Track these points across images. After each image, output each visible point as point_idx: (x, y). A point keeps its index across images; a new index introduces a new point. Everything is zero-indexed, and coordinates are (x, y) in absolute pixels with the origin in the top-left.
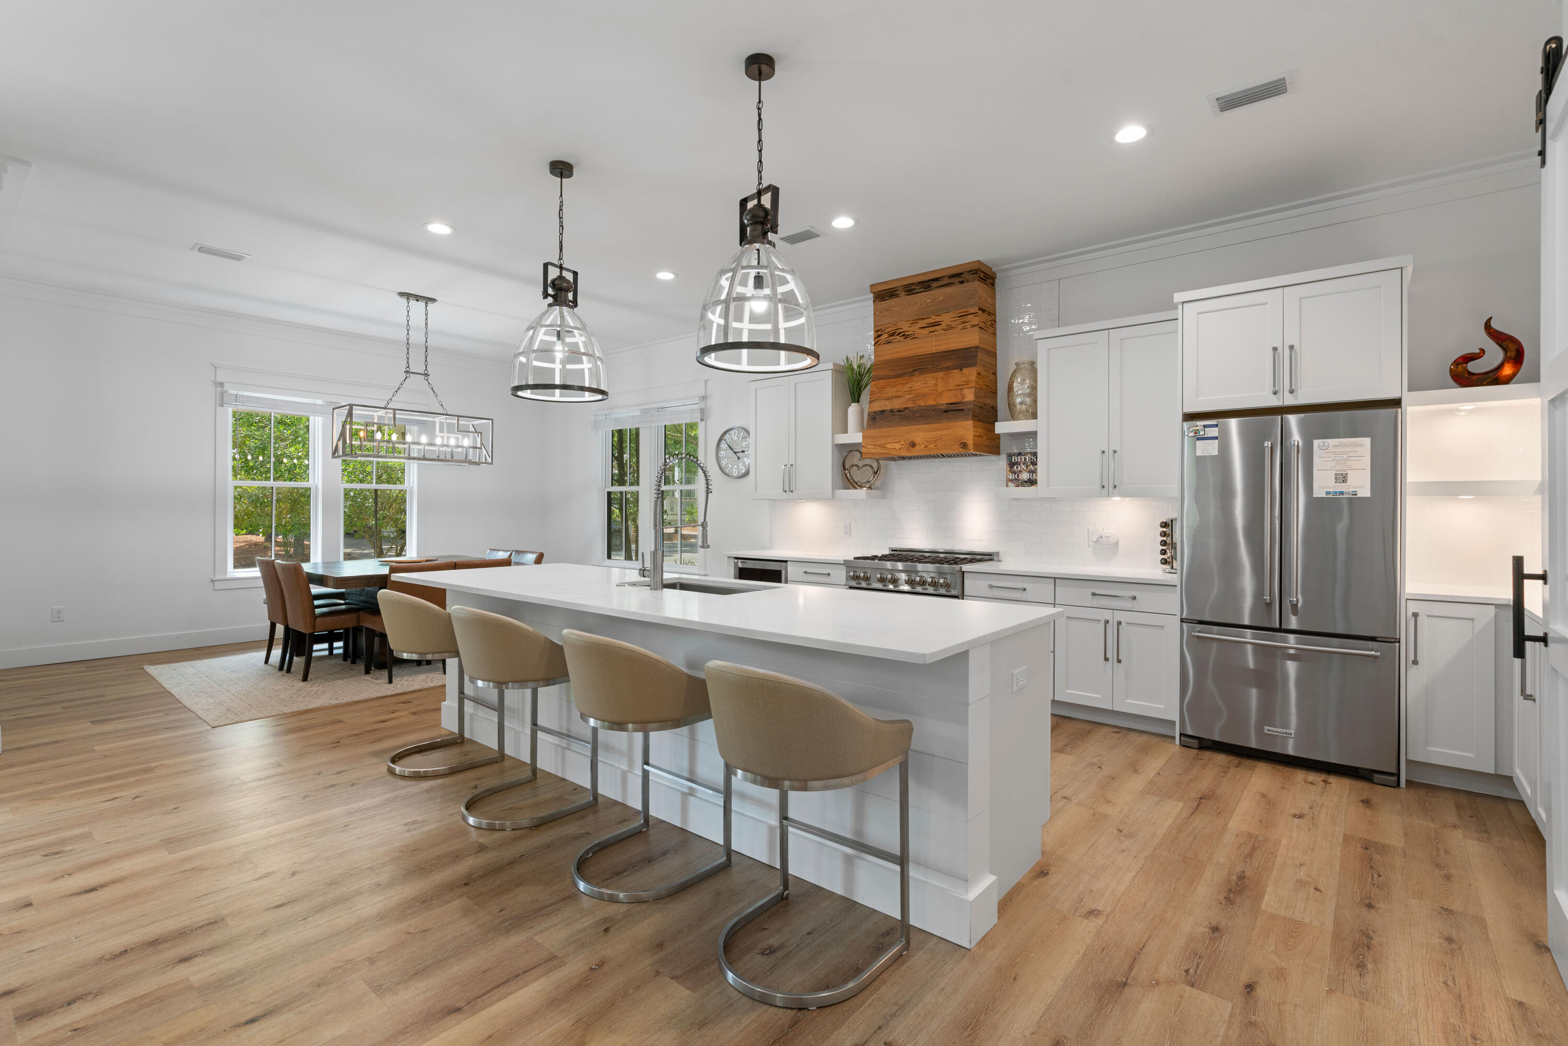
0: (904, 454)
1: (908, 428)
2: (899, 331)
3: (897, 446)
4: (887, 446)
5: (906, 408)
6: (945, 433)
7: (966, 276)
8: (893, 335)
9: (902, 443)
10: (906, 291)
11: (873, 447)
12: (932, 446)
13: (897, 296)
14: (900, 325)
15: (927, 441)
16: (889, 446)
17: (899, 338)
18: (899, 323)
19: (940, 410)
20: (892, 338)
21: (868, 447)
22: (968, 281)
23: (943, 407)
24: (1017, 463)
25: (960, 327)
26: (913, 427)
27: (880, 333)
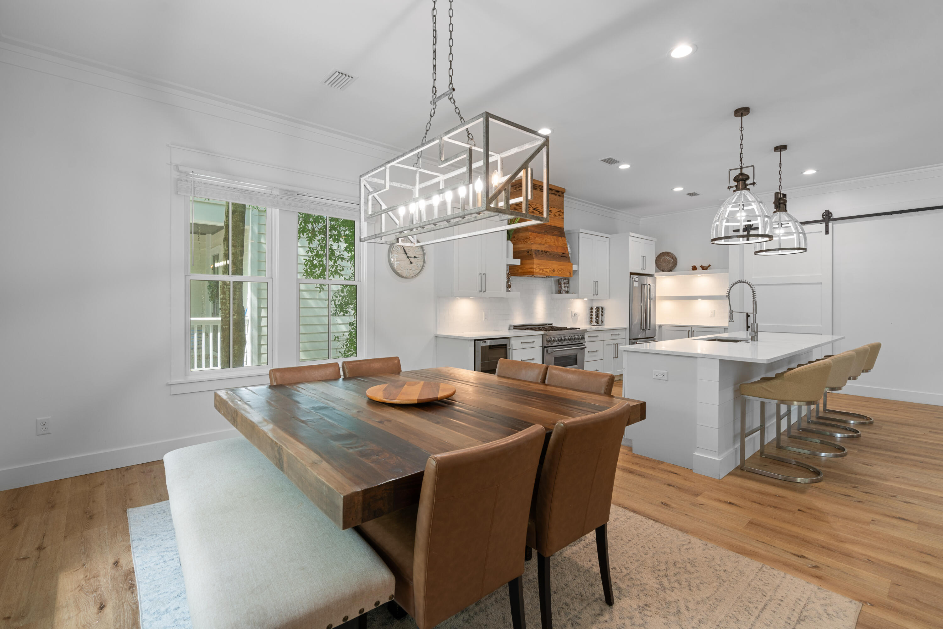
0: (550, 275)
1: (552, 262)
2: (537, 209)
3: (548, 270)
4: (545, 270)
5: (547, 251)
6: (565, 267)
7: (561, 193)
8: (535, 209)
9: (550, 269)
11: (538, 269)
12: (560, 273)
15: (559, 270)
18: (537, 204)
19: (559, 255)
20: (534, 211)
21: (537, 269)
22: (560, 196)
23: (560, 254)
25: (558, 216)
26: (554, 262)
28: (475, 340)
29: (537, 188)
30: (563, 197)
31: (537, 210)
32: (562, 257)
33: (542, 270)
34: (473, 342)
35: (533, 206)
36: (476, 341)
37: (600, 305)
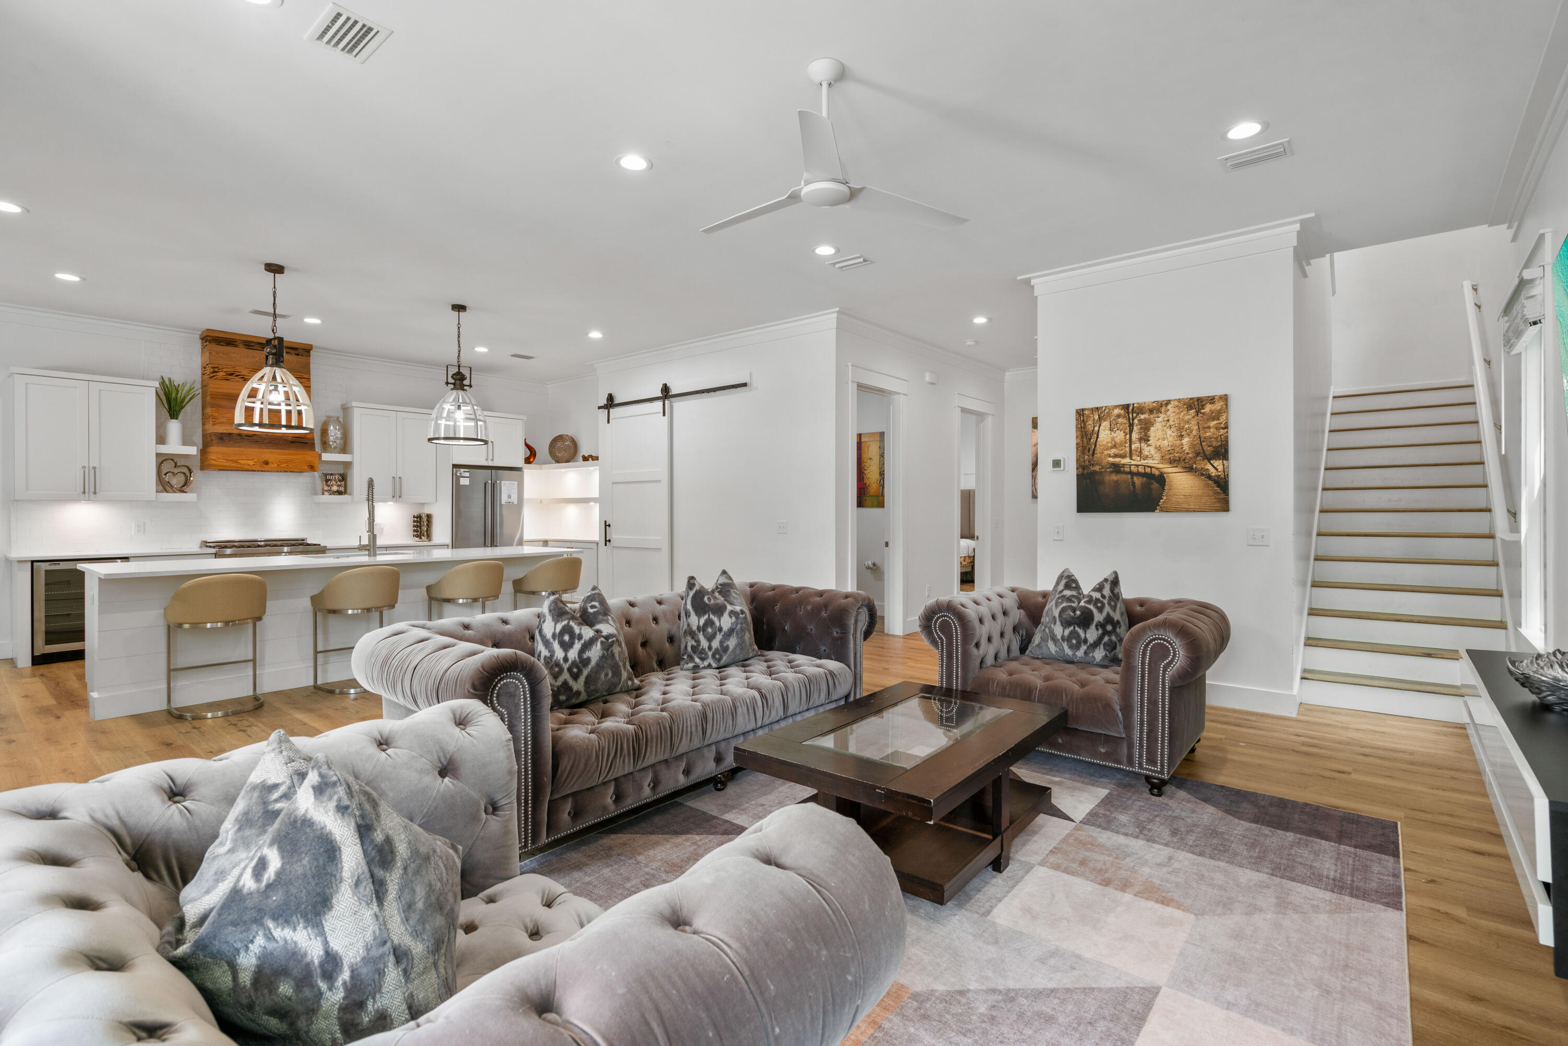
0: (257, 468)
1: (262, 450)
2: (237, 374)
3: (251, 462)
6: (297, 457)
7: (301, 351)
9: (256, 460)
10: (245, 345)
13: (236, 346)
14: (238, 369)
15: (280, 462)
16: (242, 462)
17: (237, 378)
19: (287, 440)
20: (230, 377)
22: (302, 355)
23: (289, 439)
24: (330, 480)
26: (268, 450)
27: (216, 370)
28: (33, 562)
29: (237, 343)
30: (309, 356)
31: (237, 376)
32: (294, 442)
33: (236, 462)
34: (29, 565)
35: (225, 370)
36: (35, 564)
37: (427, 511)
